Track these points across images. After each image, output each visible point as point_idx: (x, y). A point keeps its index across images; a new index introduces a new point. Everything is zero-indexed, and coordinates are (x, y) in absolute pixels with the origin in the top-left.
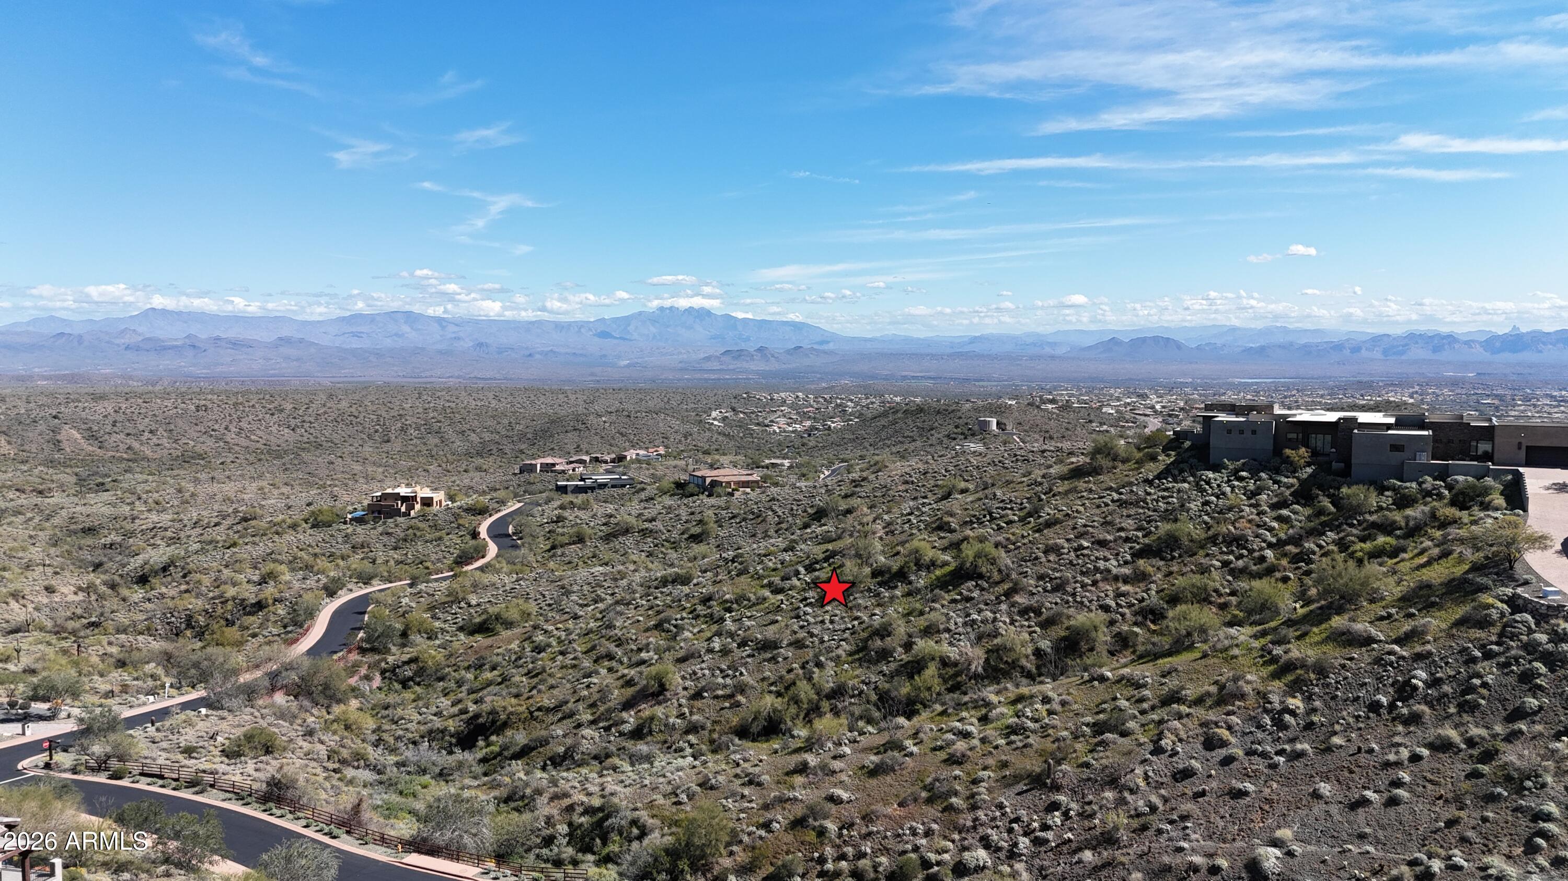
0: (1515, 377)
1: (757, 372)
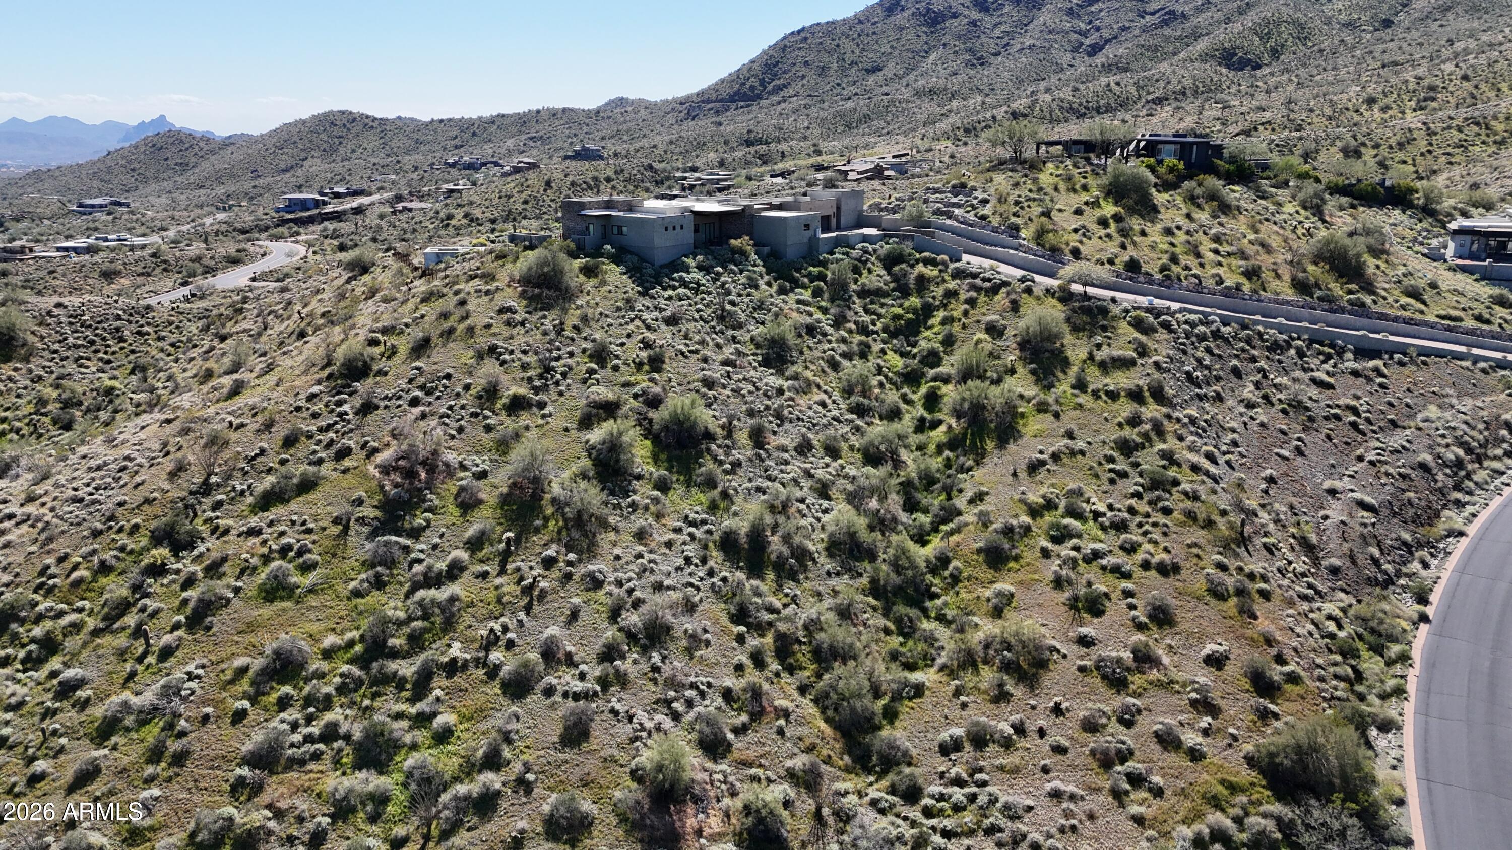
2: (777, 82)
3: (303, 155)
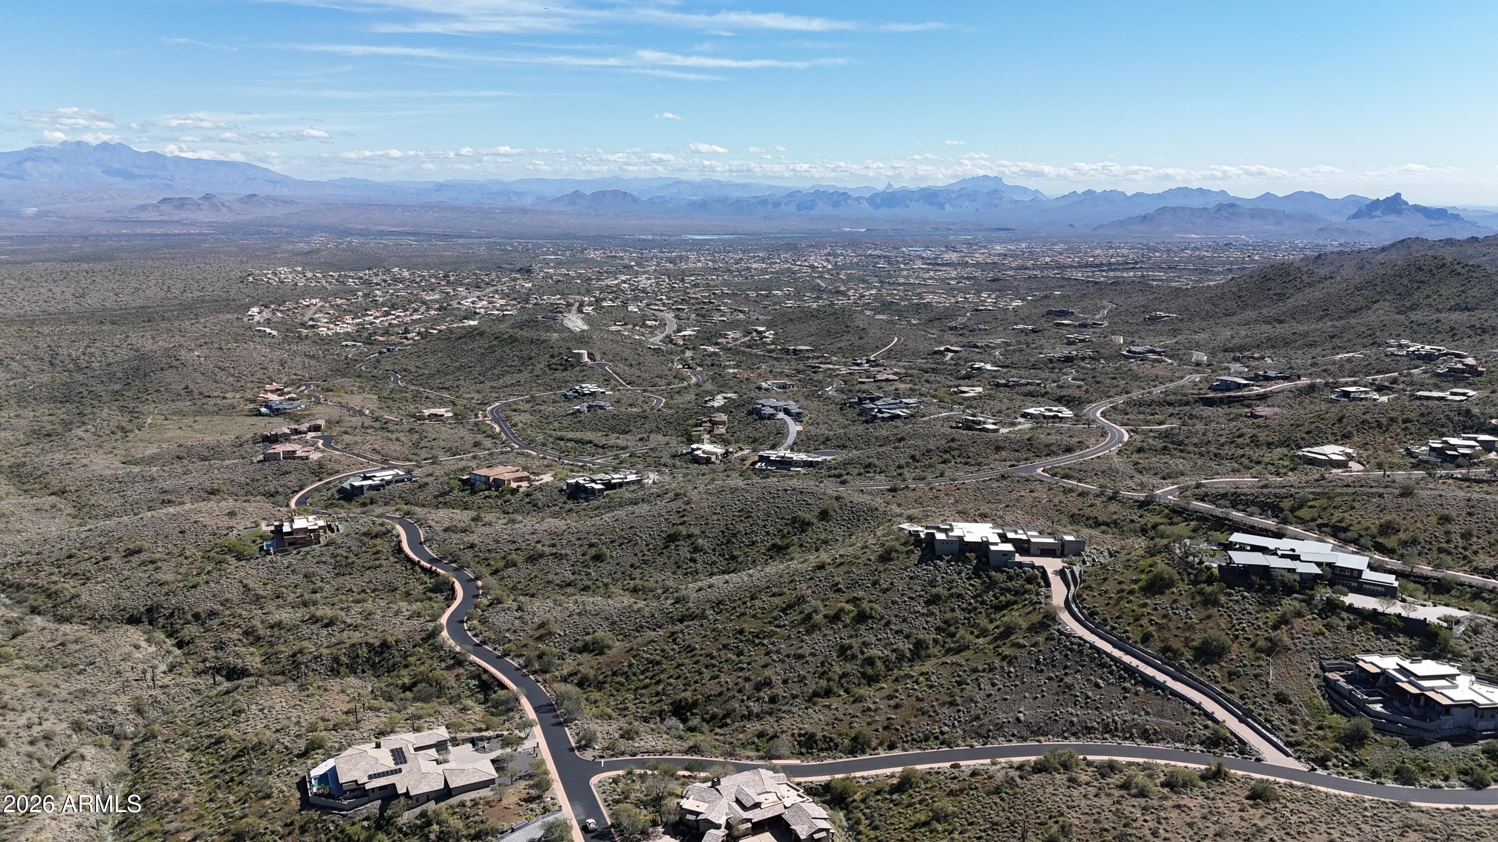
1: (209, 225)
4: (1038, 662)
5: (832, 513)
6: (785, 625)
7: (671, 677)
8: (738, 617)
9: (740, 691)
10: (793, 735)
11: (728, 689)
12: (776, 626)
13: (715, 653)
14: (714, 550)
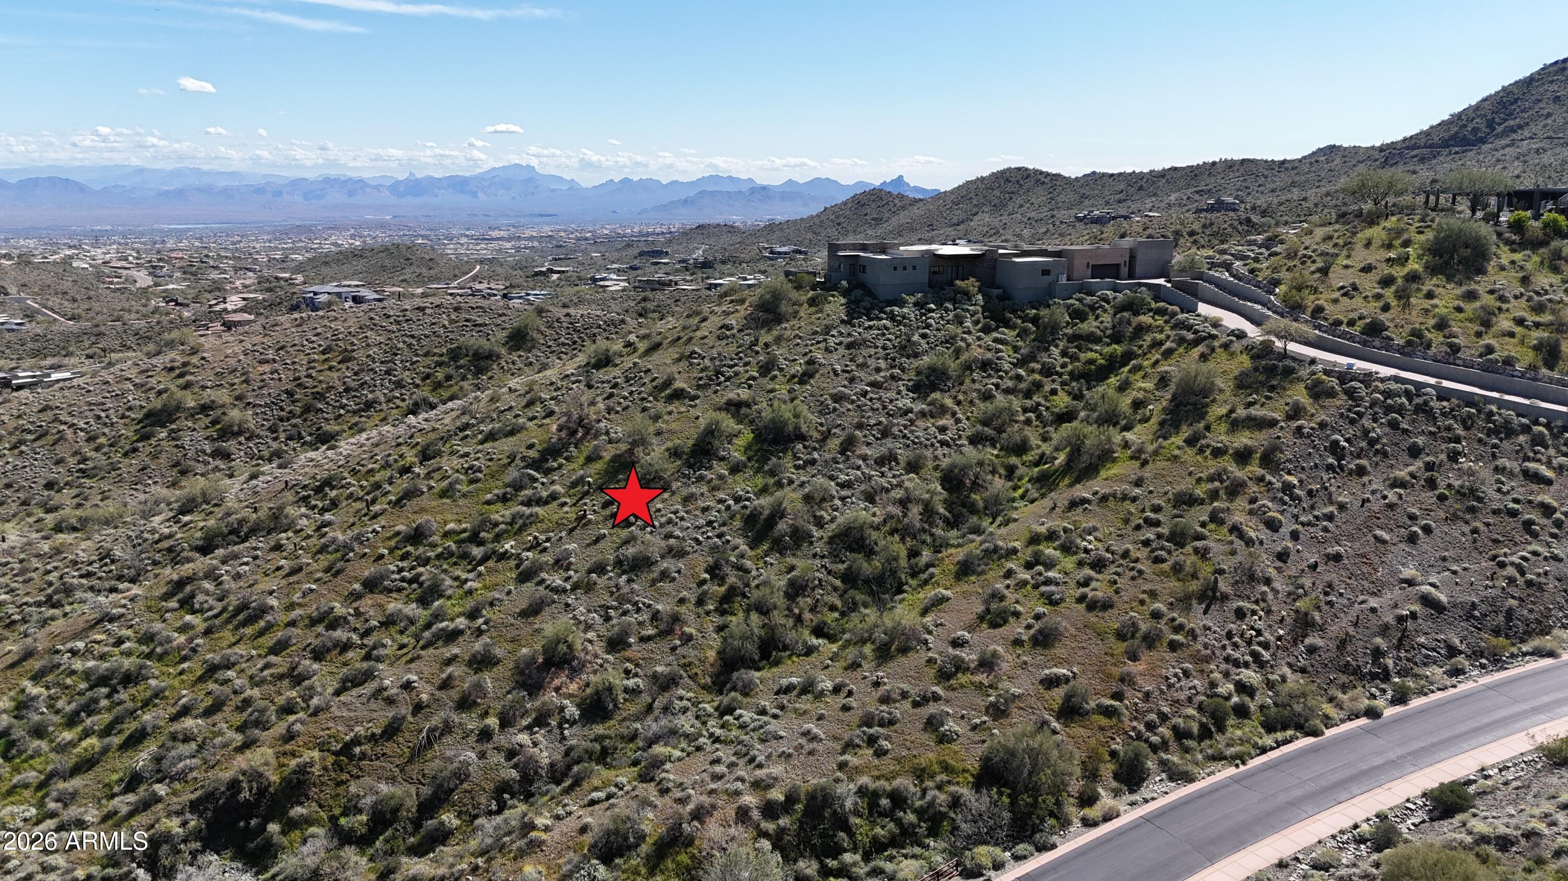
0: (423, 219)
2: (1512, 123)
3: (975, 210)
4: (1334, 448)
5: (535, 335)
6: (553, 497)
7: (185, 711)
8: (398, 503)
9: (465, 704)
10: (743, 814)
11: (418, 708)
12: (528, 503)
13: (339, 609)
14: (273, 430)
